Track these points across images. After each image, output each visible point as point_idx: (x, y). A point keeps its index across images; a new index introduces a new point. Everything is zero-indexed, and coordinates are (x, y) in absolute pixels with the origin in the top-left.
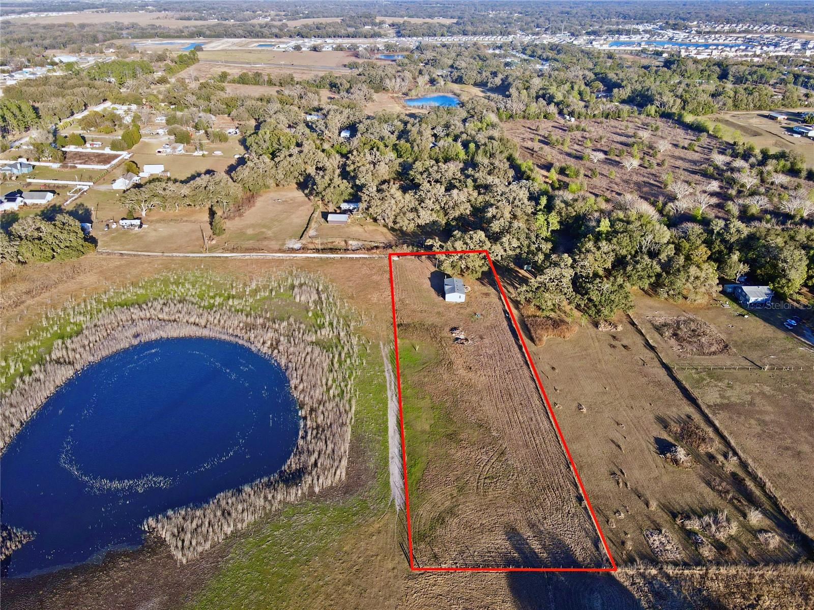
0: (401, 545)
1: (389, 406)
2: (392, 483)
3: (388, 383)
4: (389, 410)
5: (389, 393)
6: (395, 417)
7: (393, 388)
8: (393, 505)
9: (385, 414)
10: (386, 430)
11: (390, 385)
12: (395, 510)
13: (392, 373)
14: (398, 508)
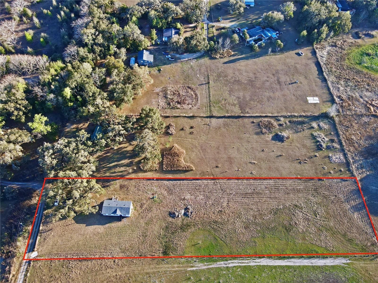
0: (371, 260)
1: (266, 264)
2: (332, 264)
3: (240, 265)
4: (269, 264)
5: (252, 264)
6: (276, 261)
7: (246, 261)
8: (348, 264)
9: (275, 267)
10: (289, 267)
11: (243, 263)
12: (351, 263)
13: (229, 262)
14: (348, 261)
